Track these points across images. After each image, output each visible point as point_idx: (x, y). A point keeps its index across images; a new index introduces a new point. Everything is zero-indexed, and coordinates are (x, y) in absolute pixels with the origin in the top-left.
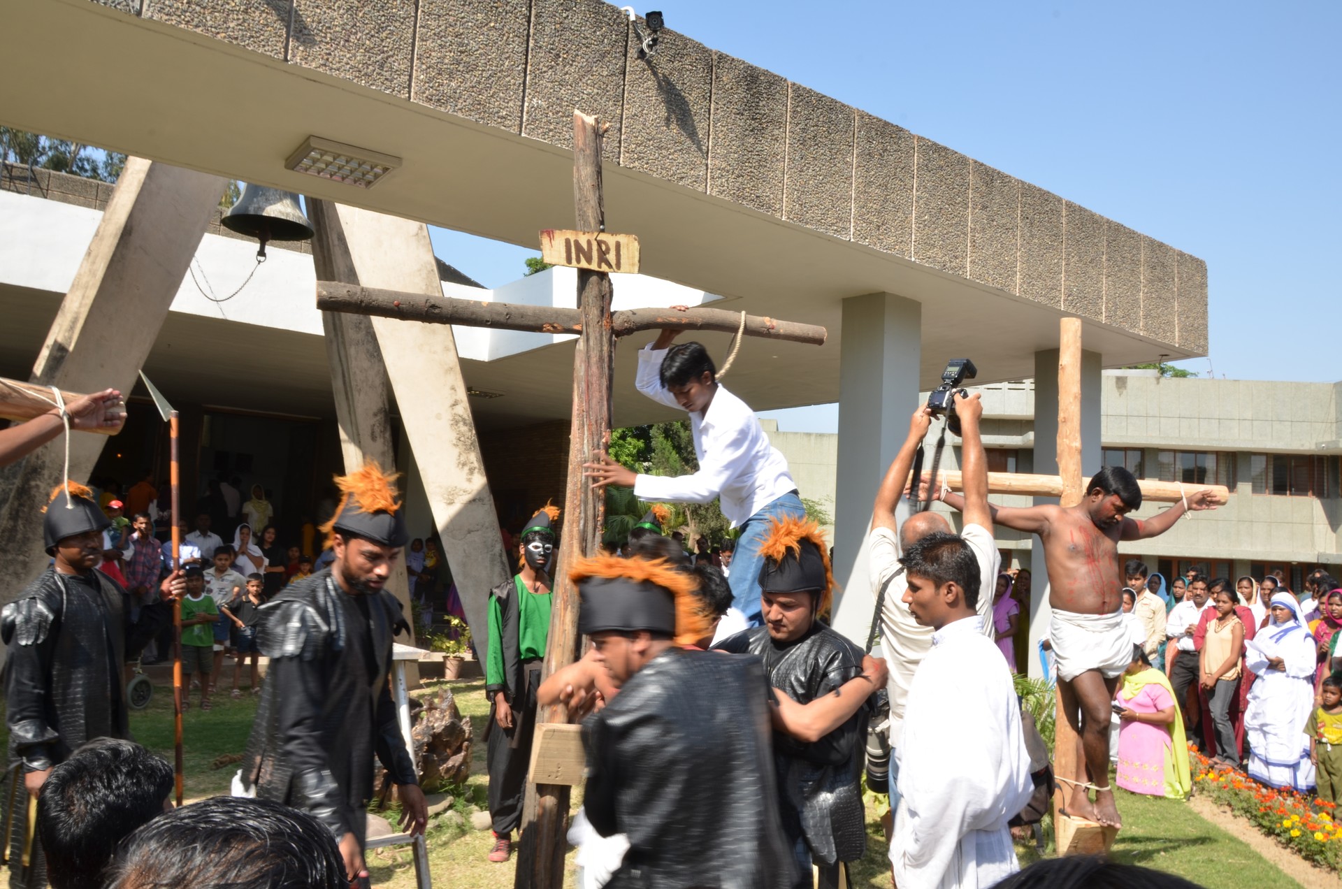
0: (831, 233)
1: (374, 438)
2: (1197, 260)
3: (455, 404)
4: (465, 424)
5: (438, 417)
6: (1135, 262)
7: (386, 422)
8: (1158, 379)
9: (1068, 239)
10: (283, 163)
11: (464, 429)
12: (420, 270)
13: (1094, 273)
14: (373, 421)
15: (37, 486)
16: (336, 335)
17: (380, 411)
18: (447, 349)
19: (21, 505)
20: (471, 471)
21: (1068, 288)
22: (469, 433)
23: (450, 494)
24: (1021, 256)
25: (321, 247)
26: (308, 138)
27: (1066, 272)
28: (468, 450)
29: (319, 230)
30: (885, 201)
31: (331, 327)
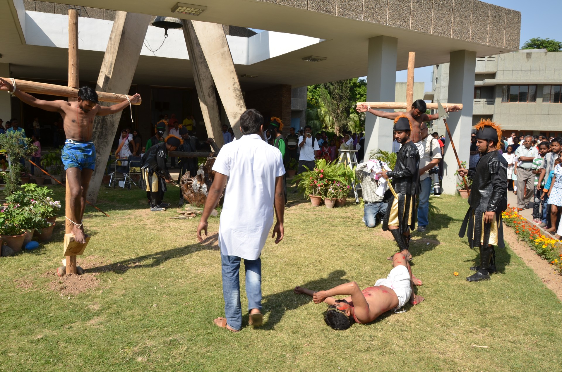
0: (354, 19)
1: (209, 96)
2: (517, 12)
3: (234, 84)
4: (238, 91)
5: (229, 88)
6: (486, 16)
7: (213, 90)
8: (546, 53)
9: (455, 10)
10: (170, 10)
11: (238, 92)
12: (219, 37)
13: (466, 22)
14: (209, 90)
15: (107, 118)
16: (194, 61)
17: (211, 87)
18: (230, 65)
19: (103, 124)
20: (241, 107)
21: (454, 29)
22: (239, 93)
23: (235, 115)
24: (434, 19)
25: (186, 29)
26: (177, 3)
27: (453, 23)
28: (240, 99)
29: (184, 24)
30: (376, 4)
31: (192, 58)
